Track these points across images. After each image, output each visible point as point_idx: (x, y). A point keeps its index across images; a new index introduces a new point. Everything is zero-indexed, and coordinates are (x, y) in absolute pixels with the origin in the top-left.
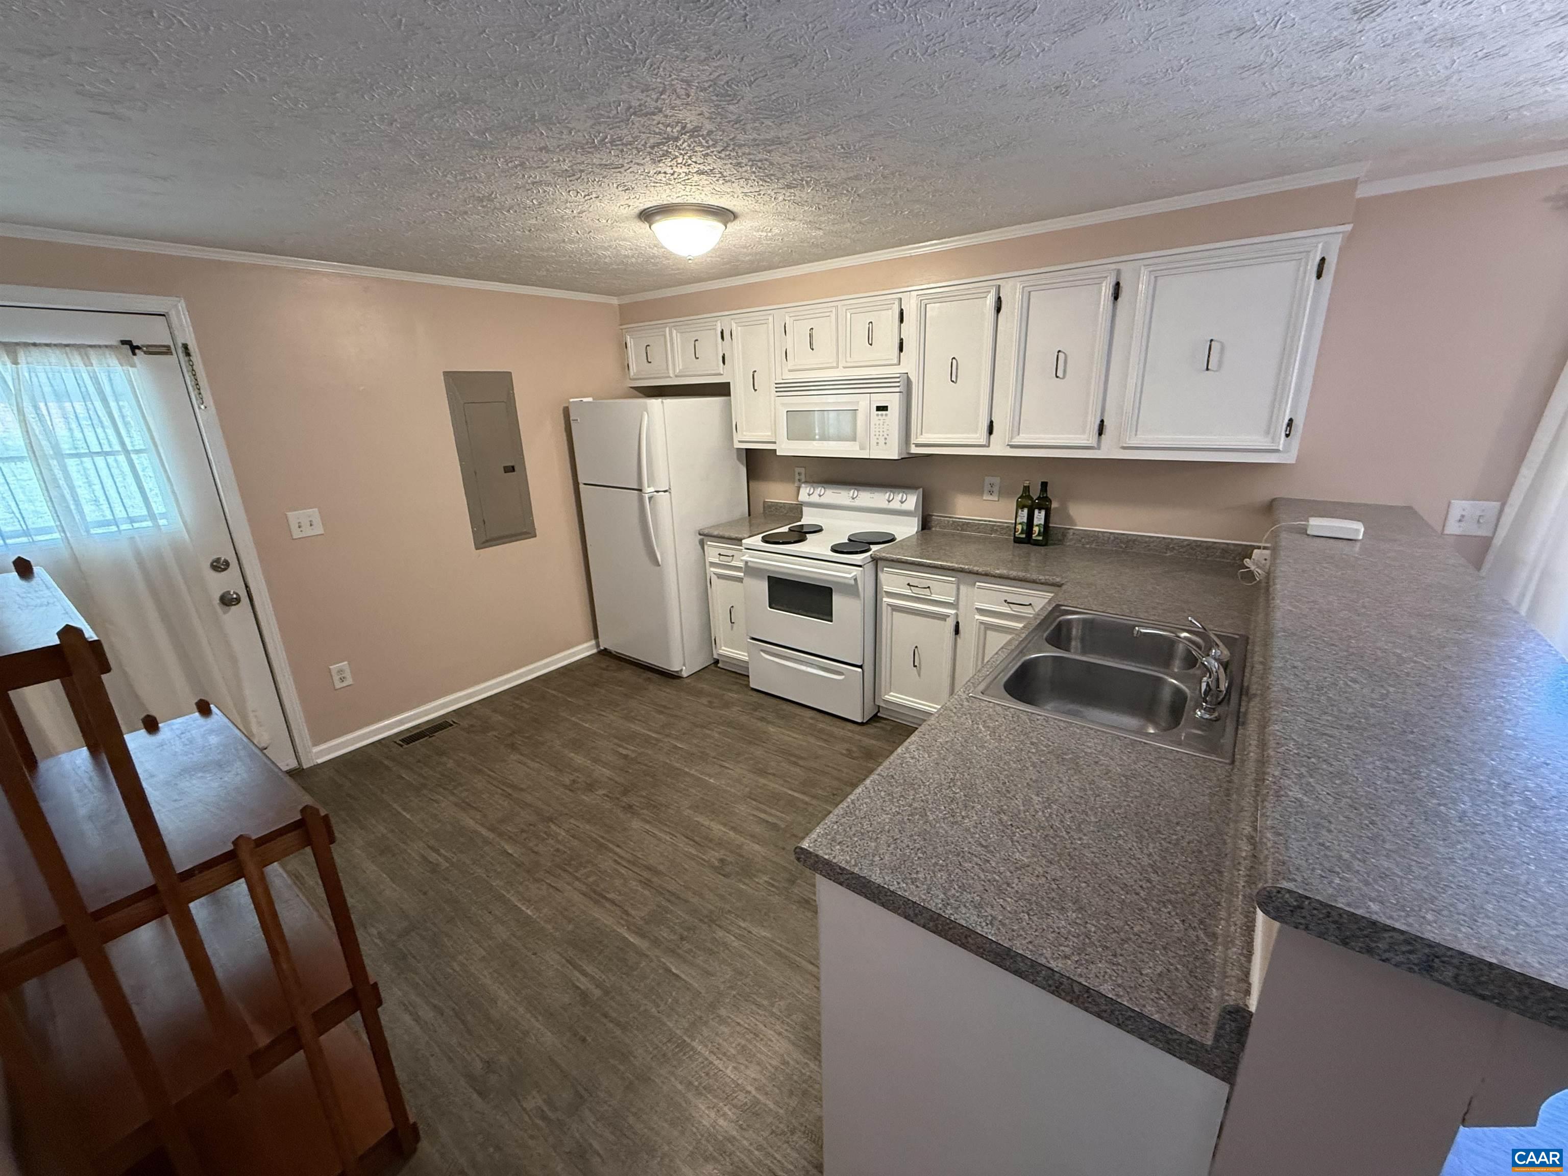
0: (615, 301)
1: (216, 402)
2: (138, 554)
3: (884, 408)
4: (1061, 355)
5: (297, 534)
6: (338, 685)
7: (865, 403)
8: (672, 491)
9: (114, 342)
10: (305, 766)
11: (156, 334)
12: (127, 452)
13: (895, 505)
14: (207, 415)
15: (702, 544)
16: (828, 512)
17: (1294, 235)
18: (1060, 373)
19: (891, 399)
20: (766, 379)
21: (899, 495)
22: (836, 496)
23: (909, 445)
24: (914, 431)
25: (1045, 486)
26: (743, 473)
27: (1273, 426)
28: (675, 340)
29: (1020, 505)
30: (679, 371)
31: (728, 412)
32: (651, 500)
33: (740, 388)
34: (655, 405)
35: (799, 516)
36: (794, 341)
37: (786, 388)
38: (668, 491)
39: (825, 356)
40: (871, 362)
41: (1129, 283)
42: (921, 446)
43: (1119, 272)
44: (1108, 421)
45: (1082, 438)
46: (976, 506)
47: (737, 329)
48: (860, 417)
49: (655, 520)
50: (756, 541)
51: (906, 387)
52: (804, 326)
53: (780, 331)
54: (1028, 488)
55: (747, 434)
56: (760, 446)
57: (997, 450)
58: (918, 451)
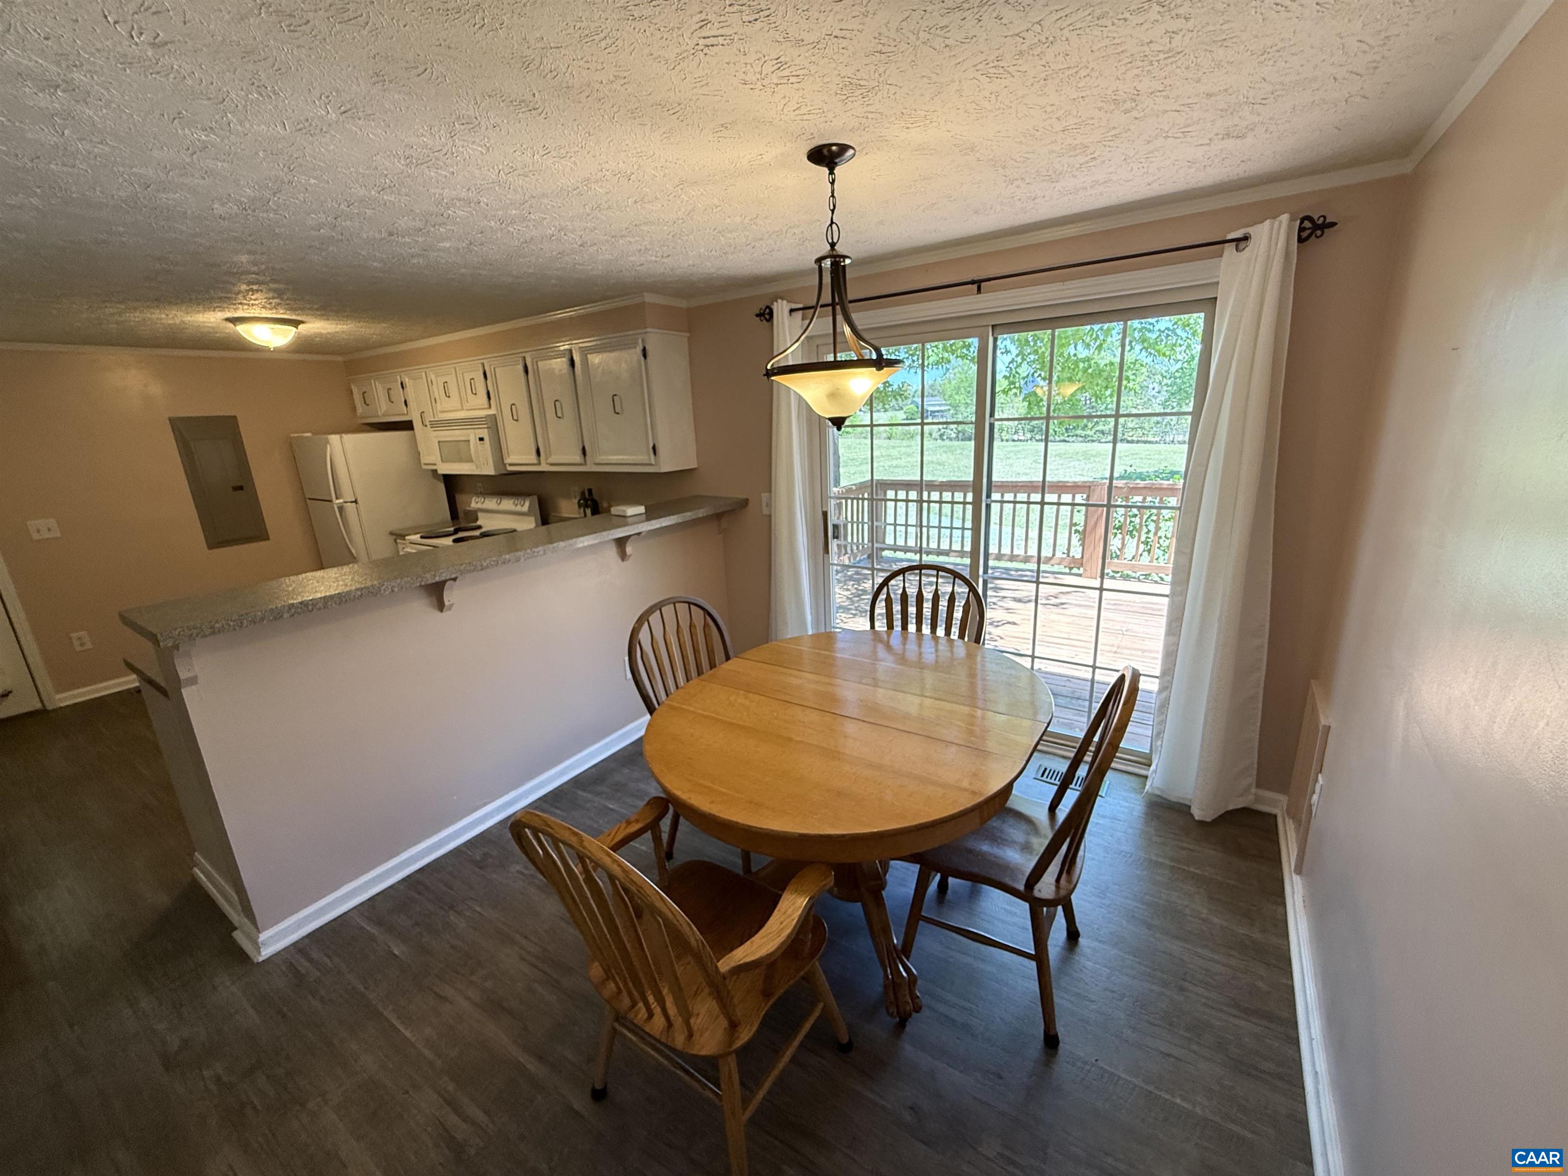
0: (340, 359)
3: (481, 439)
4: (558, 404)
5: (36, 537)
6: (79, 649)
7: (472, 435)
8: (359, 501)
10: (50, 707)
13: (518, 508)
15: (395, 541)
16: (489, 515)
17: (630, 333)
18: (559, 414)
19: (484, 433)
20: (429, 418)
21: (520, 501)
22: (490, 503)
23: (504, 465)
24: (505, 455)
25: (590, 491)
26: (441, 487)
27: (648, 447)
28: (378, 390)
29: (580, 506)
30: (384, 411)
31: (414, 442)
32: (341, 509)
33: (417, 424)
34: (334, 439)
35: (477, 519)
36: (438, 392)
37: (437, 425)
38: (356, 502)
39: (454, 402)
40: (477, 408)
41: (577, 358)
42: (511, 465)
43: (570, 351)
44: (587, 448)
45: (578, 458)
46: (568, 507)
47: (407, 380)
48: (472, 444)
49: (346, 524)
50: (416, 538)
51: (493, 424)
52: (441, 380)
53: (430, 383)
54: (583, 493)
55: (425, 459)
56: (434, 467)
57: (544, 467)
58: (510, 468)
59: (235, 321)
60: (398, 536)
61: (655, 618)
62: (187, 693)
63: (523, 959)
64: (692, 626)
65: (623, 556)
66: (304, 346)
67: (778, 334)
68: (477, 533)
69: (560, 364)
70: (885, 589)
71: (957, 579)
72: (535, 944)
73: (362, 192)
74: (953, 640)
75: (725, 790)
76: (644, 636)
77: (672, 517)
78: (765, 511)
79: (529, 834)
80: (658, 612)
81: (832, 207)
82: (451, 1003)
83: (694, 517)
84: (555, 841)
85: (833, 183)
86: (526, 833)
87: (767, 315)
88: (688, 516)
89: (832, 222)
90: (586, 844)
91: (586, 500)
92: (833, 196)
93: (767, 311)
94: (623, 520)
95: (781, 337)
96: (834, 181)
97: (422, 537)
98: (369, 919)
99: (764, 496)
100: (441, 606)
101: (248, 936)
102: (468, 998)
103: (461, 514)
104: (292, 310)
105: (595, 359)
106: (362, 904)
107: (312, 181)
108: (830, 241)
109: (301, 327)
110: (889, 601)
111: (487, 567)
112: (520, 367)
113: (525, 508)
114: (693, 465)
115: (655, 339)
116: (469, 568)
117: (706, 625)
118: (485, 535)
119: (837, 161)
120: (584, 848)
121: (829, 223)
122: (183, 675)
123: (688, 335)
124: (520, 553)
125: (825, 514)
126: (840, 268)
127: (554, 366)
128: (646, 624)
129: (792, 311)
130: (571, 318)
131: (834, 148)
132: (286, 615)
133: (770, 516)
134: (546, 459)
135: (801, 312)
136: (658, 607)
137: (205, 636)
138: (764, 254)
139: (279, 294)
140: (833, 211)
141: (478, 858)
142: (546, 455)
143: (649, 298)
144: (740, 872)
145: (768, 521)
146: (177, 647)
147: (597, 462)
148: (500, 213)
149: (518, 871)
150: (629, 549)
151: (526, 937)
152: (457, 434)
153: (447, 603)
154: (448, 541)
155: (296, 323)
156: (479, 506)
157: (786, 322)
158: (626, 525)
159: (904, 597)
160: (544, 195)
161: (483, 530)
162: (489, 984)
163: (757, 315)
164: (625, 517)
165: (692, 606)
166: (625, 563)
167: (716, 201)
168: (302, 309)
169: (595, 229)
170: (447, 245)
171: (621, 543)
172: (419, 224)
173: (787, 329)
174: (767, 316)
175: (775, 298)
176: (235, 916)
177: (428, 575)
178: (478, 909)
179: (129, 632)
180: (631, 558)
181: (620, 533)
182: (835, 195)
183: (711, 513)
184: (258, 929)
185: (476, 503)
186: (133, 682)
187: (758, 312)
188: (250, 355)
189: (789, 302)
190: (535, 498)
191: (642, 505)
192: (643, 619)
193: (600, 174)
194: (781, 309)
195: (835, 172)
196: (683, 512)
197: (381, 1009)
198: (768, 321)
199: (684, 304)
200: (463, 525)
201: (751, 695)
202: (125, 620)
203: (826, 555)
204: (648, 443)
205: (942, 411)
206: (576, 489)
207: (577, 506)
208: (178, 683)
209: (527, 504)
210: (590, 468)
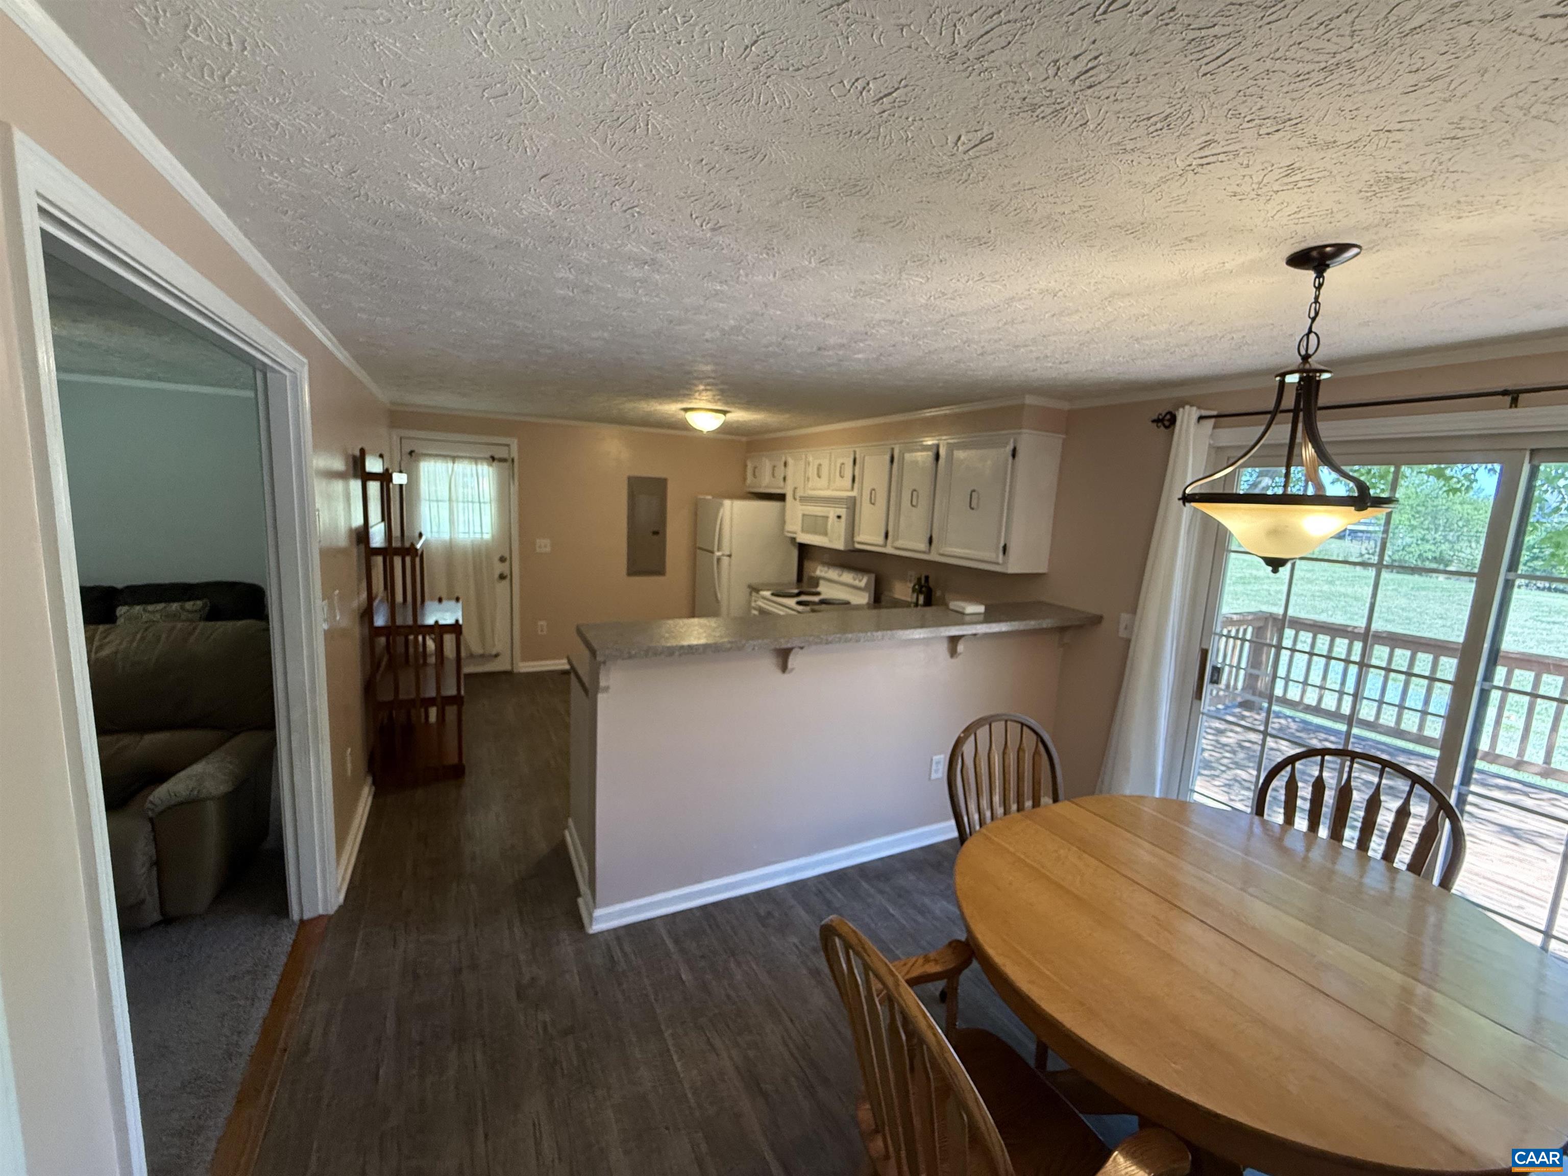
0: (744, 439)
1: (520, 485)
2: (473, 548)
3: (839, 517)
4: (915, 493)
5: (538, 550)
6: (540, 633)
7: (832, 513)
8: (733, 557)
9: (488, 455)
10: (515, 671)
11: (501, 453)
12: (480, 502)
13: (857, 583)
14: (514, 489)
15: (751, 594)
16: (829, 584)
17: (1003, 432)
18: (914, 503)
19: (843, 512)
20: (800, 493)
21: (860, 576)
22: (833, 574)
23: (853, 542)
24: (856, 534)
25: (927, 578)
26: (795, 553)
27: (998, 547)
28: (767, 465)
29: (914, 590)
30: (766, 484)
31: (783, 512)
32: (719, 560)
33: (789, 498)
34: (727, 503)
35: (817, 585)
36: (812, 471)
37: (805, 500)
38: (730, 556)
39: (824, 482)
40: (841, 488)
41: (942, 452)
42: (859, 543)
43: (938, 446)
44: (934, 536)
45: (923, 546)
46: (902, 590)
47: (791, 461)
48: (830, 521)
49: (719, 573)
50: (767, 594)
51: (852, 505)
52: (817, 462)
53: (808, 463)
54: (919, 579)
55: (789, 527)
56: (794, 535)
57: (889, 550)
58: (858, 546)
59: (686, 410)
60: (754, 589)
61: (983, 732)
62: (601, 697)
63: (786, 1044)
64: (1020, 749)
65: (953, 652)
66: (726, 429)
67: (1178, 445)
68: (816, 599)
69: (923, 457)
70: (1289, 768)
71: (1417, 786)
72: (798, 1031)
73: (811, 319)
74: (1397, 870)
75: (1048, 973)
76: (968, 749)
77: (1013, 623)
78: (1122, 634)
79: (838, 945)
80: (987, 727)
81: (1312, 314)
82: (717, 1055)
83: (1037, 627)
84: (867, 968)
85: (1319, 287)
86: (834, 941)
87: (1168, 421)
88: (1031, 624)
89: (1310, 331)
90: (902, 990)
91: (921, 587)
92: (1316, 301)
93: (1168, 417)
94: (960, 618)
95: (1182, 449)
96: (1321, 285)
97: (773, 594)
98: (669, 932)
99: (1125, 617)
100: (784, 668)
101: (586, 904)
102: (731, 1058)
103: (805, 579)
104: (727, 403)
105: (960, 454)
106: (667, 916)
107: (778, 313)
108: (1303, 352)
109: (728, 415)
110: (1292, 788)
111: (831, 642)
112: (887, 458)
113: (863, 584)
114: (1042, 569)
115: (1028, 440)
116: (816, 640)
117: (1036, 752)
118: (823, 602)
119: (1328, 262)
120: (900, 995)
121: (1306, 331)
122: (603, 683)
123: (1064, 436)
124: (861, 635)
125: (1204, 653)
126: (1314, 385)
127: (919, 459)
128: (972, 738)
129: (1201, 418)
130: (945, 415)
131: (1328, 249)
132: (677, 653)
133: (1128, 641)
134: (893, 542)
135: (1213, 420)
136: (988, 721)
137: (623, 659)
138: (1184, 359)
139: (722, 392)
140: (1313, 319)
141: (763, 914)
142: (893, 537)
143: (1029, 400)
144: (1032, 1063)
145: (1125, 646)
146: (604, 663)
147: (941, 552)
148: (917, 330)
149: (794, 944)
150: (961, 648)
151: (792, 1021)
152: (817, 510)
153: (790, 665)
154: (791, 602)
155: (725, 412)
156: (823, 574)
157: (1192, 430)
158: (962, 623)
159: (1319, 786)
160: (964, 314)
161: (821, 597)
162: (751, 1053)
163: (1154, 421)
164: (963, 614)
165: (1025, 728)
166: (954, 660)
167: (1146, 311)
168: (733, 404)
169: (1000, 340)
170: (860, 356)
171: (954, 641)
172: (845, 341)
173: (1191, 437)
174: (1167, 423)
175: (1182, 403)
176: (583, 887)
177: (782, 640)
178: (755, 967)
179: (578, 640)
180: (960, 657)
181: (955, 631)
182: (1320, 300)
183: (1056, 625)
184: (594, 902)
185: (820, 571)
186: (563, 664)
187: (1155, 417)
188: (684, 433)
189: (1199, 408)
190: (873, 576)
191: (982, 603)
192: (970, 730)
193: (1027, 293)
194: (1187, 417)
195: (1325, 274)
196: (1025, 620)
197: (663, 1027)
198: (1166, 427)
199: (1065, 406)
200: (805, 589)
201: (1085, 856)
202: (579, 632)
203: (1196, 702)
204: (999, 542)
205: (1368, 532)
206: (913, 574)
207: (910, 590)
208: (597, 689)
209: (865, 580)
210: (933, 557)
